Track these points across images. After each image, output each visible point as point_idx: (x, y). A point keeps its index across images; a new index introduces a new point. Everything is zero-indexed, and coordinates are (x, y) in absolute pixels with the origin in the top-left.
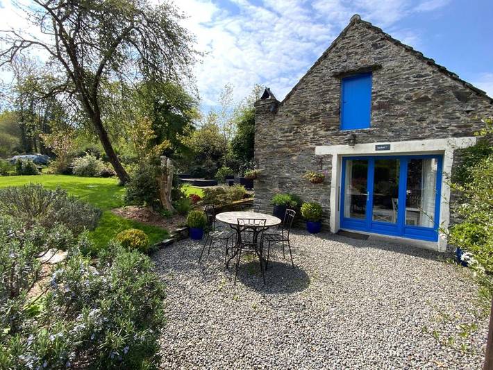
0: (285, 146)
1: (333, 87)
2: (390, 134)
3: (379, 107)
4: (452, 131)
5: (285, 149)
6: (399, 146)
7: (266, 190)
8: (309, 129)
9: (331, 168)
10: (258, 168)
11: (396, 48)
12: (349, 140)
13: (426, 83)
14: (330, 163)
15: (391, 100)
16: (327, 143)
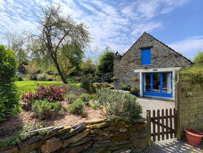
0: (124, 69)
1: (139, 52)
2: (157, 66)
3: (153, 59)
4: (174, 65)
5: (124, 71)
6: (160, 70)
7: (118, 84)
8: (132, 64)
9: (139, 76)
10: (115, 77)
11: (157, 42)
12: (145, 68)
13: (166, 52)
14: (139, 75)
15: (157, 57)
16: (138, 69)
